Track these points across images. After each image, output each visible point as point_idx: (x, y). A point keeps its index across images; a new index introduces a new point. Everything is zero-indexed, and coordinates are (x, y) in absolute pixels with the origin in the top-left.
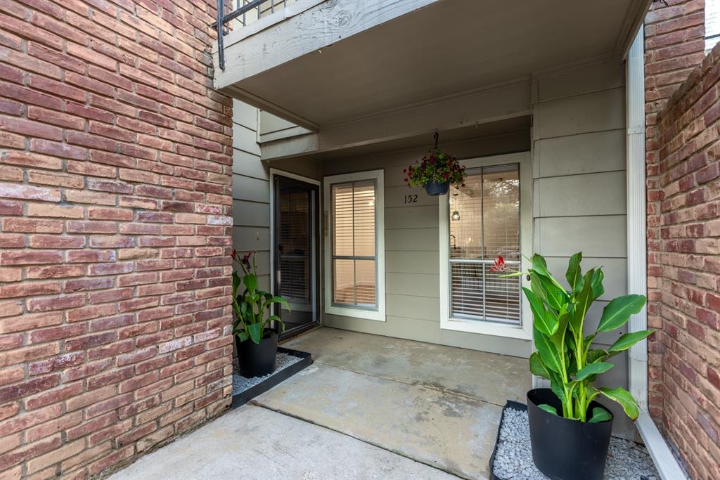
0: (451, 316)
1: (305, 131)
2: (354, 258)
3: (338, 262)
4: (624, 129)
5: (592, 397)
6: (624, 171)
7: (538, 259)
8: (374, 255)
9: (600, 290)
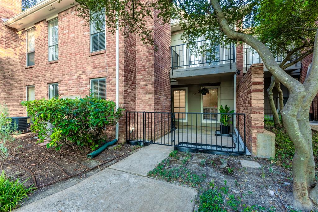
0: (203, 120)
1: (175, 81)
2: (180, 108)
3: (174, 109)
4: (233, 87)
5: (228, 124)
6: (233, 93)
7: (221, 106)
8: (185, 107)
9: (229, 110)
